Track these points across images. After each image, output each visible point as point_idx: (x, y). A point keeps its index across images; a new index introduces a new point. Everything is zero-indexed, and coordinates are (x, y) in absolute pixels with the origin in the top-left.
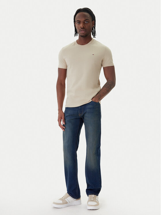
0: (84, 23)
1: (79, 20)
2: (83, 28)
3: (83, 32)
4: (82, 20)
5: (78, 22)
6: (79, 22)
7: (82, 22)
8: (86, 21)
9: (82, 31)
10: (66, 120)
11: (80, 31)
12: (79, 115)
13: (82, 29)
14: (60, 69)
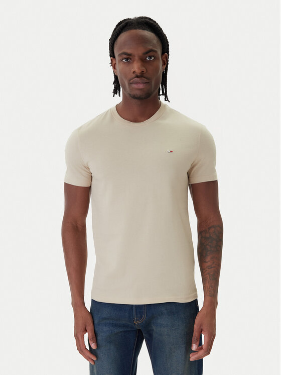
0: (143, 60)
1: (129, 51)
2: (141, 76)
3: (141, 86)
4: (138, 51)
5: (125, 56)
6: (128, 58)
7: (136, 58)
8: (149, 54)
9: (137, 83)
10: (99, 338)
11: (130, 84)
12: (135, 322)
13: (137, 77)
14: (68, 188)
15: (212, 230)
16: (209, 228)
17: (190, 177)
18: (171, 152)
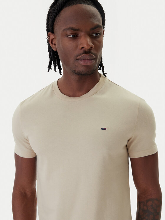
2: (90, 51)
3: (88, 63)
8: (96, 30)
9: (84, 59)
11: (76, 60)
15: (150, 203)
16: (148, 201)
17: (129, 151)
18: (105, 129)
